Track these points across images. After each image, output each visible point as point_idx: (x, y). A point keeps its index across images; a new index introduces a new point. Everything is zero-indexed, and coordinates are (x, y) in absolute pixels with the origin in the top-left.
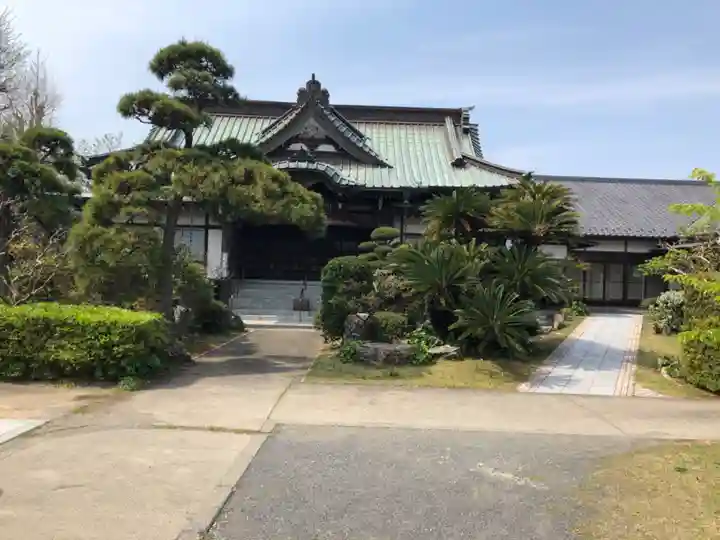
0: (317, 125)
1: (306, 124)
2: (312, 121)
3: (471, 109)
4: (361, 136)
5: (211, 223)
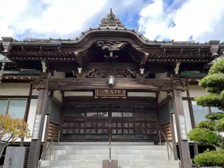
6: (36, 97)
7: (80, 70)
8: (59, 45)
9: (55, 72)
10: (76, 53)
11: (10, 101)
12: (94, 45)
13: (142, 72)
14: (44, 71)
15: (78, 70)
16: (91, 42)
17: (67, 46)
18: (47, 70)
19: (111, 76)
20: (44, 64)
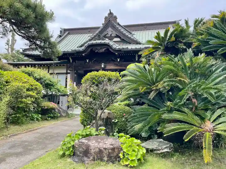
0: (112, 30)
1: (108, 30)
2: (110, 29)
3: (180, 20)
4: (131, 33)
5: (69, 71)
6: (69, 73)
7: (88, 61)
8: (75, 53)
9: (77, 61)
10: (83, 55)
11: (58, 75)
12: (92, 50)
13: (118, 61)
14: (71, 62)
15: (87, 61)
16: (90, 49)
17: (79, 53)
18: (72, 61)
19: (103, 63)
20: (70, 59)
